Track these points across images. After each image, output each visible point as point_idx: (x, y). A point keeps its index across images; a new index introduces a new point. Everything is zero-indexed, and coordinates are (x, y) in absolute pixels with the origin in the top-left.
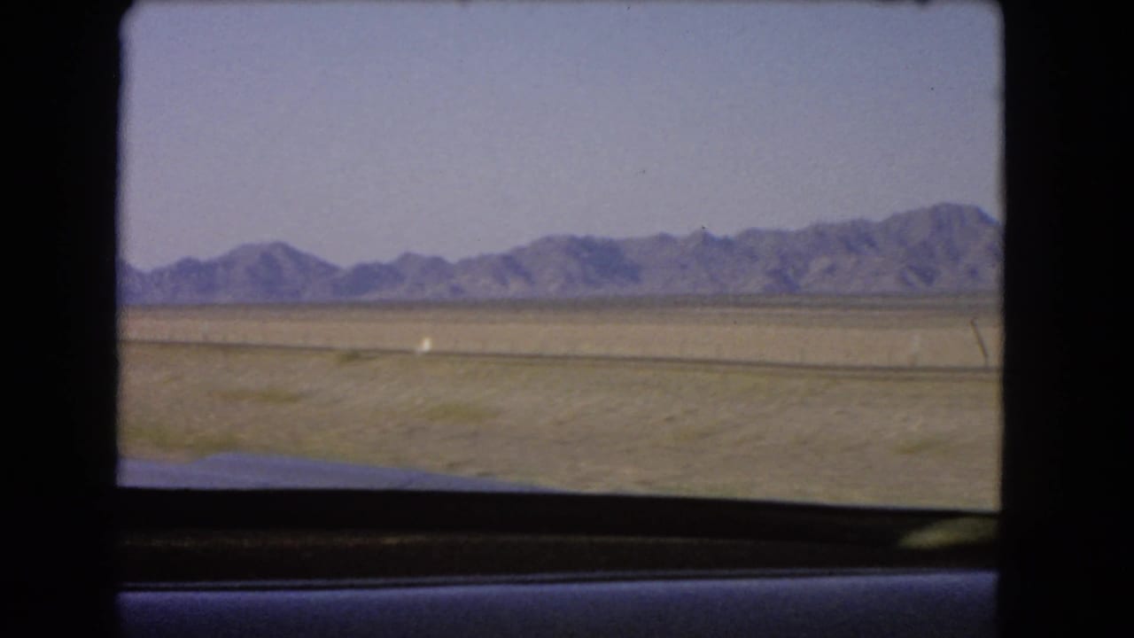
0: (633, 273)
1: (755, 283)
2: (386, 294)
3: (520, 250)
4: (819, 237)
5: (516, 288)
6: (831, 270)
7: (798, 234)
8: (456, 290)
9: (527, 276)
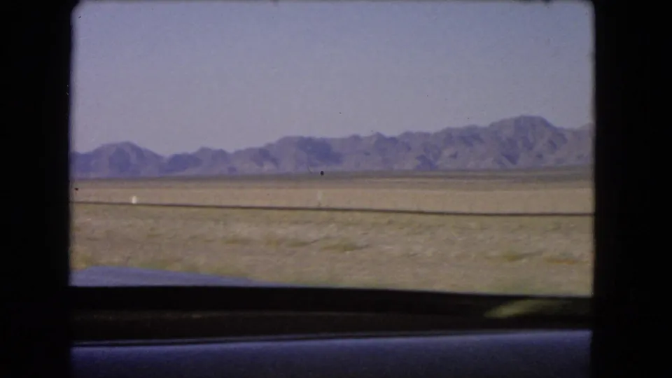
0: (337, 159)
1: (410, 164)
2: (191, 172)
3: (270, 145)
4: (449, 137)
5: (268, 167)
6: (454, 156)
7: (436, 135)
8: (232, 169)
9: (275, 161)
